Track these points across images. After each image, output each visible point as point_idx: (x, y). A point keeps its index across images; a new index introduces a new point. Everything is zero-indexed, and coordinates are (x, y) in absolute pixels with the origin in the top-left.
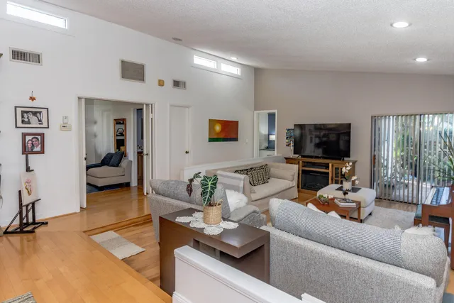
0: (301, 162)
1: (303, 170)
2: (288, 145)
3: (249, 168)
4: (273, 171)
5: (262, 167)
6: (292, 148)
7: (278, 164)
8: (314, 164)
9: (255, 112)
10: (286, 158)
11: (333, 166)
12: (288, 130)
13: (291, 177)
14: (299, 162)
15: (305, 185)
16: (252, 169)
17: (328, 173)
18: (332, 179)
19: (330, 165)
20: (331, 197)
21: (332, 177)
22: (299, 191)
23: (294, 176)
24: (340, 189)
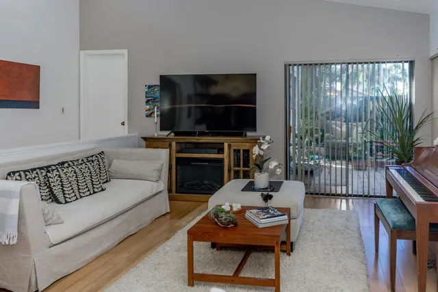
0: (174, 144)
1: (178, 159)
2: (150, 115)
3: (56, 162)
4: (117, 165)
5: (89, 159)
6: (156, 119)
7: (128, 150)
8: (198, 147)
9: (82, 53)
10: (145, 139)
11: (230, 146)
12: (150, 87)
13: (155, 174)
14: (170, 145)
15: (182, 186)
16: (63, 163)
17: (222, 161)
18: (229, 171)
19: (226, 145)
20: (237, 207)
21: (229, 166)
22: (171, 199)
23: (160, 171)
24: (250, 187)
